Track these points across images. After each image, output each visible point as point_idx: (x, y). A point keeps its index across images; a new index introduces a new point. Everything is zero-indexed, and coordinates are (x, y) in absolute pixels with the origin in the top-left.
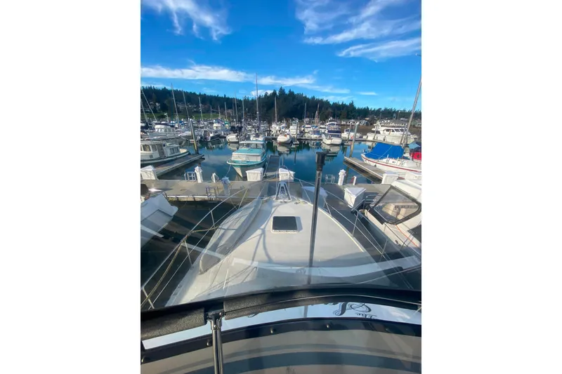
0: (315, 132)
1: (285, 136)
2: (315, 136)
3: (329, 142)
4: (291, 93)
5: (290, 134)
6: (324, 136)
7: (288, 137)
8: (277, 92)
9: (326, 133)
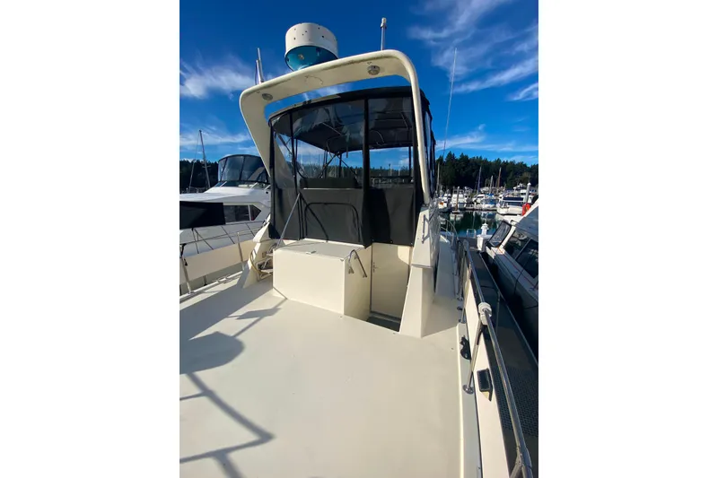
0: (487, 201)
1: (442, 204)
2: (487, 205)
3: (503, 211)
4: (464, 159)
5: (448, 202)
6: (498, 205)
7: (445, 205)
8: (445, 157)
9: (501, 200)
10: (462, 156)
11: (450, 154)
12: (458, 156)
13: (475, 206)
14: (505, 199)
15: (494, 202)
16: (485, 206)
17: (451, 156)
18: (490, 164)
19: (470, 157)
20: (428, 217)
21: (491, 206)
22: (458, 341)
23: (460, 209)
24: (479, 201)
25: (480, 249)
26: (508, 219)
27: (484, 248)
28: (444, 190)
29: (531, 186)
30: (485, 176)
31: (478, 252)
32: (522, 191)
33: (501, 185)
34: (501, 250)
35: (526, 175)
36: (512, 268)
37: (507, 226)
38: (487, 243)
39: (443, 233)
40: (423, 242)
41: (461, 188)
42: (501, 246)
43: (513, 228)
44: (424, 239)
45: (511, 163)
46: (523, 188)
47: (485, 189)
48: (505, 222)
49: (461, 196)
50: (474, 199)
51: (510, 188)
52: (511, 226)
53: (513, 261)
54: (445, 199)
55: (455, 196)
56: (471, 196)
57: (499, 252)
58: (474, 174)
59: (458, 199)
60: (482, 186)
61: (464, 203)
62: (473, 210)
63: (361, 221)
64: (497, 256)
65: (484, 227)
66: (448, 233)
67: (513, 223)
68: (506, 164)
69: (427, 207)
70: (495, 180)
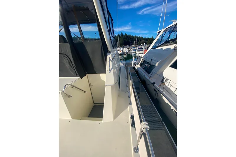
1: (121, 51)
3: (138, 53)
4: (126, 35)
5: (123, 51)
6: (136, 51)
7: (122, 52)
8: (120, 35)
9: (137, 49)
10: (125, 34)
11: (121, 33)
12: (124, 34)
13: (130, 52)
14: (138, 49)
15: (135, 50)
16: (133, 51)
17: (122, 34)
18: (133, 37)
19: (128, 35)
20: (111, 59)
21: (135, 51)
22: (130, 117)
23: (126, 53)
24: (131, 50)
25: (133, 66)
26: (140, 55)
27: (134, 66)
28: (121, 46)
29: (145, 44)
30: (133, 41)
31: (132, 67)
32: (143, 46)
33: (137, 44)
34: (139, 66)
35: (143, 41)
36: (143, 72)
37: (140, 58)
38: (135, 64)
39: (121, 62)
40: (110, 72)
41: (126, 46)
42: (139, 65)
43: (142, 58)
44: (110, 71)
45: (139, 37)
46: (143, 45)
47: (133, 46)
48: (140, 57)
49: (126, 48)
50: (130, 49)
51: (139, 45)
52: (141, 58)
53: (143, 69)
54: (121, 49)
55: (124, 48)
56: (129, 49)
57: (138, 67)
58: (129, 41)
59: (125, 49)
60: (132, 45)
61: (127, 51)
62: (130, 53)
63: (73, 63)
64: (138, 68)
65: (133, 59)
66: (123, 62)
67: (142, 57)
68: (138, 37)
69: (110, 53)
70: (135, 43)
